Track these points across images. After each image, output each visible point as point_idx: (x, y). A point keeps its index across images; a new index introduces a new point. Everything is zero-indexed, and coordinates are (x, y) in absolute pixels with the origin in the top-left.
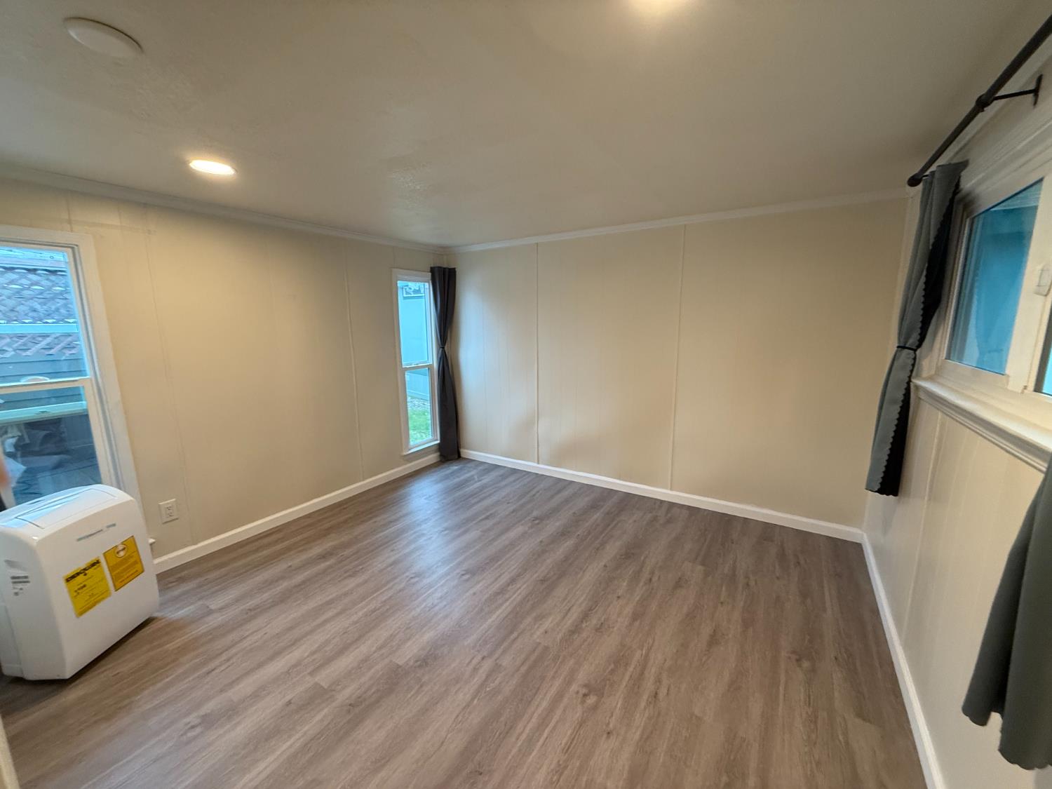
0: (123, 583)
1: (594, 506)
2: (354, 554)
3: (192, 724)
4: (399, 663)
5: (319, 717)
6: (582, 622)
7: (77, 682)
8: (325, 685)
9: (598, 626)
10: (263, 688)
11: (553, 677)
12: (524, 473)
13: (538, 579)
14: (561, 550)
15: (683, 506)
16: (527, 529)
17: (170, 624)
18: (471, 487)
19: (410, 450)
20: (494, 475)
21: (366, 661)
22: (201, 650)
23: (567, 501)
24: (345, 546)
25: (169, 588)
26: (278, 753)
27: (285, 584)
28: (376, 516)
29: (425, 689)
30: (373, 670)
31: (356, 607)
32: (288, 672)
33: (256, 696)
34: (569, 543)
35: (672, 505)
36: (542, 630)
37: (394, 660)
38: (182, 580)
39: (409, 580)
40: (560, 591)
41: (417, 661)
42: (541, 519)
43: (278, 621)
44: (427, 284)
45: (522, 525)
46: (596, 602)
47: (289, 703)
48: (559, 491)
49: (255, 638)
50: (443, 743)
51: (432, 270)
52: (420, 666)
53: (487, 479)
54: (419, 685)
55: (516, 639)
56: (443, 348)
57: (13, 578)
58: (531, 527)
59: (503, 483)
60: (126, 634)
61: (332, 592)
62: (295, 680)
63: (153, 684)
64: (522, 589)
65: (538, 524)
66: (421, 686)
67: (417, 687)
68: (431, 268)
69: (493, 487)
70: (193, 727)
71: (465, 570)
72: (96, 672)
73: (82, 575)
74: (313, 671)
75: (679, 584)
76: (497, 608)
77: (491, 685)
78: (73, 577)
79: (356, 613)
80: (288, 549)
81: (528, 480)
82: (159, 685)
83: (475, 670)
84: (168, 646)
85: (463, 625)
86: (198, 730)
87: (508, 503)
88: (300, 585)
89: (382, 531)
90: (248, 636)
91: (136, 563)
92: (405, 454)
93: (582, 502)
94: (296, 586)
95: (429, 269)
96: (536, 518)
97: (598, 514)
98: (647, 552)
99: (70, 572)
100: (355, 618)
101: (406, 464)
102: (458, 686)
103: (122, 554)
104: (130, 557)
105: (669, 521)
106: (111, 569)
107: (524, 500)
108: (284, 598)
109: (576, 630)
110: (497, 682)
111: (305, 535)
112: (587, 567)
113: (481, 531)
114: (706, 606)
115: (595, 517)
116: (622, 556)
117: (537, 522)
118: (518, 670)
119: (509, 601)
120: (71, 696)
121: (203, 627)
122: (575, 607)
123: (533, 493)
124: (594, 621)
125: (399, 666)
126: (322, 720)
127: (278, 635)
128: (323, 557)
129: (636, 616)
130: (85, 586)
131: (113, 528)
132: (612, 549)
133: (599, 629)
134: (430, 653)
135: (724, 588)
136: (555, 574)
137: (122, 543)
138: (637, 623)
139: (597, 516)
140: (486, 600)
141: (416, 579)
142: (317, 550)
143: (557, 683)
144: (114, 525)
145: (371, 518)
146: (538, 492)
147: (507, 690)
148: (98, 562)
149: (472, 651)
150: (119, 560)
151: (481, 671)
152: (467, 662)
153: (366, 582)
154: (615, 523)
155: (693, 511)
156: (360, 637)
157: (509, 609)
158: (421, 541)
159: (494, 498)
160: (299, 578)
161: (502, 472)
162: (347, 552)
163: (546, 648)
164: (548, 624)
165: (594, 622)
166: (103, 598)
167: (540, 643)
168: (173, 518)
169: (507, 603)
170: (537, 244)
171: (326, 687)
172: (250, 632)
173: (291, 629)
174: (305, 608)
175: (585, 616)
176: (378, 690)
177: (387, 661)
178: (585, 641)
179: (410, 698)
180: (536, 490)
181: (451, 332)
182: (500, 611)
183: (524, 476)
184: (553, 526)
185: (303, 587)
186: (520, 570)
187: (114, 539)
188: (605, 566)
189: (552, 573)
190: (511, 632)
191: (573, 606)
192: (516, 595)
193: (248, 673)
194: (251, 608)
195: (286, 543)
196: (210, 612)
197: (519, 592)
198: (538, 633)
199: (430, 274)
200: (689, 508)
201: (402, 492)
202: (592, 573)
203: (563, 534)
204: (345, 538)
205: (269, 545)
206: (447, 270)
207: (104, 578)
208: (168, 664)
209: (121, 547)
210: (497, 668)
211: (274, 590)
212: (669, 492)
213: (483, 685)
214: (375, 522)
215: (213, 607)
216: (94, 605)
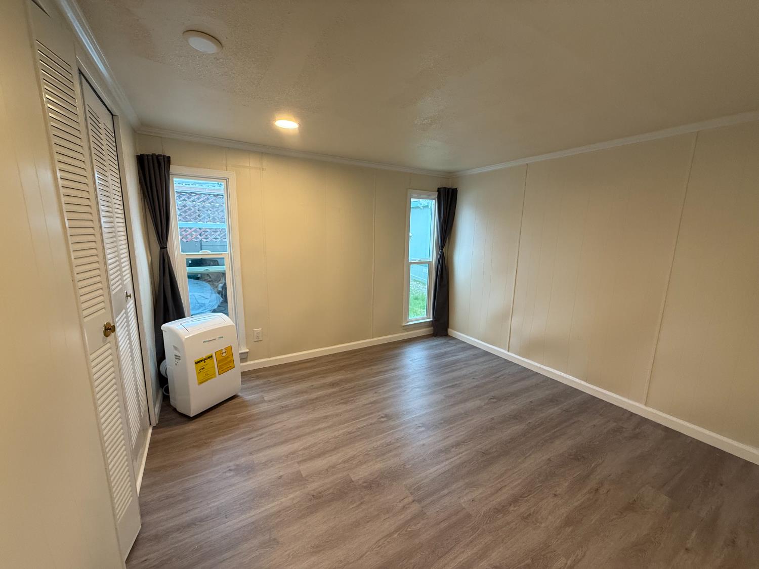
0: (223, 372)
1: (553, 400)
2: (350, 389)
3: (231, 468)
4: (353, 479)
5: (291, 496)
6: (511, 505)
7: (196, 420)
8: (304, 474)
9: (525, 515)
10: (271, 461)
11: (468, 545)
12: (495, 357)
13: (480, 450)
14: (509, 431)
15: (659, 425)
16: (483, 404)
17: (243, 402)
18: (447, 359)
19: (408, 322)
20: (470, 353)
21: (333, 468)
22: (250, 423)
23: (527, 389)
24: (347, 381)
25: (250, 380)
26: (263, 509)
27: (305, 397)
28: (373, 365)
29: (364, 507)
30: (335, 477)
31: (340, 426)
32: (287, 456)
33: (265, 465)
34: (517, 428)
35: (644, 421)
36: (470, 497)
37: (350, 475)
38: (258, 378)
39: (380, 418)
40: (497, 468)
41: (365, 482)
42: (498, 399)
43: (292, 420)
44: (434, 201)
45: (480, 400)
46: (530, 491)
47: (280, 477)
48: (523, 379)
49: (279, 426)
50: (362, 557)
51: (439, 190)
52: (365, 487)
53: (462, 355)
54: (360, 503)
55: (445, 495)
56: (442, 249)
57: (175, 355)
58: (487, 404)
59: (474, 361)
60: (222, 401)
61: (330, 411)
62: (289, 463)
63: (223, 436)
64: (464, 454)
65: (495, 402)
66: (362, 503)
67: (358, 503)
68: (438, 188)
69: (465, 363)
70: (230, 470)
71: (422, 423)
72: (206, 418)
73: (203, 362)
74: (300, 461)
75: (631, 507)
76: (438, 463)
77: (413, 527)
78: (199, 362)
79: (338, 430)
80: (315, 374)
81: (498, 363)
82: (226, 437)
83: (404, 508)
84: (238, 415)
85: (407, 467)
86: (232, 473)
87: (474, 379)
88: (313, 400)
89: (374, 377)
90: (275, 423)
91: (230, 361)
92: (404, 324)
93: (540, 394)
94: (310, 400)
95: (437, 190)
96: (494, 397)
97: (556, 409)
98: (600, 461)
99: (198, 359)
100: (336, 434)
101: (404, 332)
102: (387, 516)
103: (224, 354)
104: (228, 357)
105: (636, 437)
106: (218, 362)
107: (487, 379)
108: (302, 406)
109: (501, 510)
110: (419, 526)
111: (328, 367)
112: (530, 455)
113: (445, 396)
114: (662, 545)
115: (552, 410)
116: (571, 455)
117: (495, 400)
118: (438, 524)
119: (449, 461)
120: (192, 426)
121: (258, 409)
122: (507, 488)
123: (497, 375)
124: (523, 508)
125: (352, 481)
126: (293, 499)
127: (291, 429)
128: (333, 385)
129: (569, 521)
130: (204, 368)
131: (222, 339)
132: (562, 446)
133: (526, 518)
134: (376, 480)
135: (694, 534)
136: (496, 451)
137: (225, 349)
138: (569, 530)
139: (554, 410)
140: (430, 453)
141: (385, 419)
142: (330, 379)
143: (469, 553)
144: (222, 337)
145: (370, 366)
146: (502, 375)
147: (424, 537)
148: (212, 357)
149: (407, 491)
150: (222, 358)
151: (409, 511)
152: (401, 499)
153: (351, 410)
154: (572, 421)
155: (670, 434)
156: (335, 448)
157: (447, 468)
158: (397, 391)
159: (464, 372)
160: (314, 395)
161: (476, 352)
162: (347, 386)
163: (469, 516)
164: (477, 493)
165: (522, 510)
166: (212, 378)
167: (464, 508)
168: (259, 340)
169: (447, 463)
170: (527, 164)
171: (304, 476)
172: (278, 421)
173: (298, 427)
174: (310, 416)
175: (515, 500)
176: (332, 493)
177: (345, 473)
178: (508, 523)
179: (351, 509)
180: (502, 373)
181: (449, 238)
182: (439, 466)
183: (495, 359)
184: (507, 408)
185: (314, 401)
186: (466, 438)
187: (221, 345)
188: (549, 460)
189: (494, 450)
190: (443, 489)
191: (506, 486)
192: (456, 458)
193: (268, 447)
194: (283, 406)
195: (316, 370)
196: (264, 401)
197: (460, 455)
198: (466, 499)
199: (437, 193)
200: (666, 429)
201: (397, 352)
202: (534, 462)
203: (516, 417)
204: (349, 375)
205: (306, 368)
206: (451, 190)
207: (214, 367)
208: (234, 426)
209: (224, 351)
210: (421, 515)
211: (298, 398)
212: (643, 407)
213: (408, 523)
214: (372, 369)
215: (266, 399)
216: (207, 380)
